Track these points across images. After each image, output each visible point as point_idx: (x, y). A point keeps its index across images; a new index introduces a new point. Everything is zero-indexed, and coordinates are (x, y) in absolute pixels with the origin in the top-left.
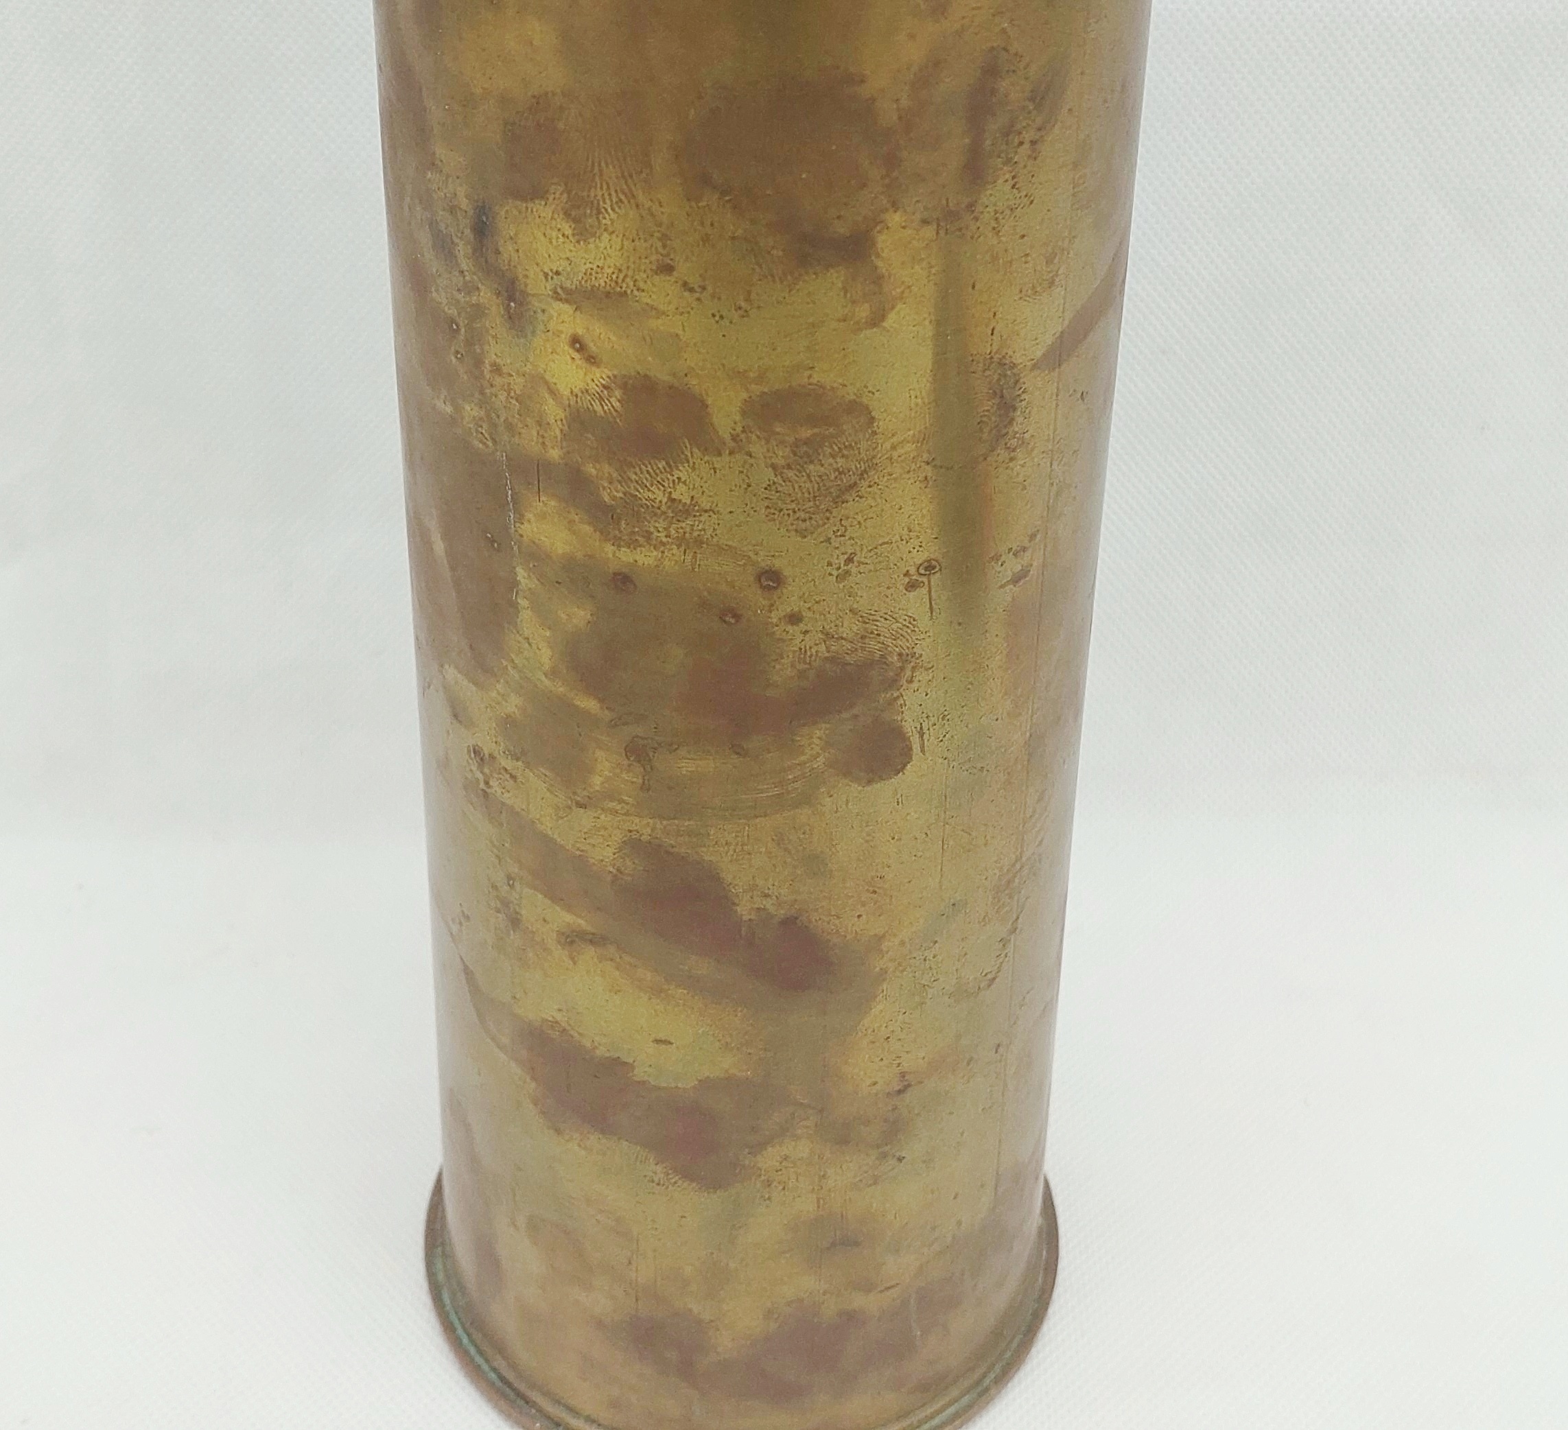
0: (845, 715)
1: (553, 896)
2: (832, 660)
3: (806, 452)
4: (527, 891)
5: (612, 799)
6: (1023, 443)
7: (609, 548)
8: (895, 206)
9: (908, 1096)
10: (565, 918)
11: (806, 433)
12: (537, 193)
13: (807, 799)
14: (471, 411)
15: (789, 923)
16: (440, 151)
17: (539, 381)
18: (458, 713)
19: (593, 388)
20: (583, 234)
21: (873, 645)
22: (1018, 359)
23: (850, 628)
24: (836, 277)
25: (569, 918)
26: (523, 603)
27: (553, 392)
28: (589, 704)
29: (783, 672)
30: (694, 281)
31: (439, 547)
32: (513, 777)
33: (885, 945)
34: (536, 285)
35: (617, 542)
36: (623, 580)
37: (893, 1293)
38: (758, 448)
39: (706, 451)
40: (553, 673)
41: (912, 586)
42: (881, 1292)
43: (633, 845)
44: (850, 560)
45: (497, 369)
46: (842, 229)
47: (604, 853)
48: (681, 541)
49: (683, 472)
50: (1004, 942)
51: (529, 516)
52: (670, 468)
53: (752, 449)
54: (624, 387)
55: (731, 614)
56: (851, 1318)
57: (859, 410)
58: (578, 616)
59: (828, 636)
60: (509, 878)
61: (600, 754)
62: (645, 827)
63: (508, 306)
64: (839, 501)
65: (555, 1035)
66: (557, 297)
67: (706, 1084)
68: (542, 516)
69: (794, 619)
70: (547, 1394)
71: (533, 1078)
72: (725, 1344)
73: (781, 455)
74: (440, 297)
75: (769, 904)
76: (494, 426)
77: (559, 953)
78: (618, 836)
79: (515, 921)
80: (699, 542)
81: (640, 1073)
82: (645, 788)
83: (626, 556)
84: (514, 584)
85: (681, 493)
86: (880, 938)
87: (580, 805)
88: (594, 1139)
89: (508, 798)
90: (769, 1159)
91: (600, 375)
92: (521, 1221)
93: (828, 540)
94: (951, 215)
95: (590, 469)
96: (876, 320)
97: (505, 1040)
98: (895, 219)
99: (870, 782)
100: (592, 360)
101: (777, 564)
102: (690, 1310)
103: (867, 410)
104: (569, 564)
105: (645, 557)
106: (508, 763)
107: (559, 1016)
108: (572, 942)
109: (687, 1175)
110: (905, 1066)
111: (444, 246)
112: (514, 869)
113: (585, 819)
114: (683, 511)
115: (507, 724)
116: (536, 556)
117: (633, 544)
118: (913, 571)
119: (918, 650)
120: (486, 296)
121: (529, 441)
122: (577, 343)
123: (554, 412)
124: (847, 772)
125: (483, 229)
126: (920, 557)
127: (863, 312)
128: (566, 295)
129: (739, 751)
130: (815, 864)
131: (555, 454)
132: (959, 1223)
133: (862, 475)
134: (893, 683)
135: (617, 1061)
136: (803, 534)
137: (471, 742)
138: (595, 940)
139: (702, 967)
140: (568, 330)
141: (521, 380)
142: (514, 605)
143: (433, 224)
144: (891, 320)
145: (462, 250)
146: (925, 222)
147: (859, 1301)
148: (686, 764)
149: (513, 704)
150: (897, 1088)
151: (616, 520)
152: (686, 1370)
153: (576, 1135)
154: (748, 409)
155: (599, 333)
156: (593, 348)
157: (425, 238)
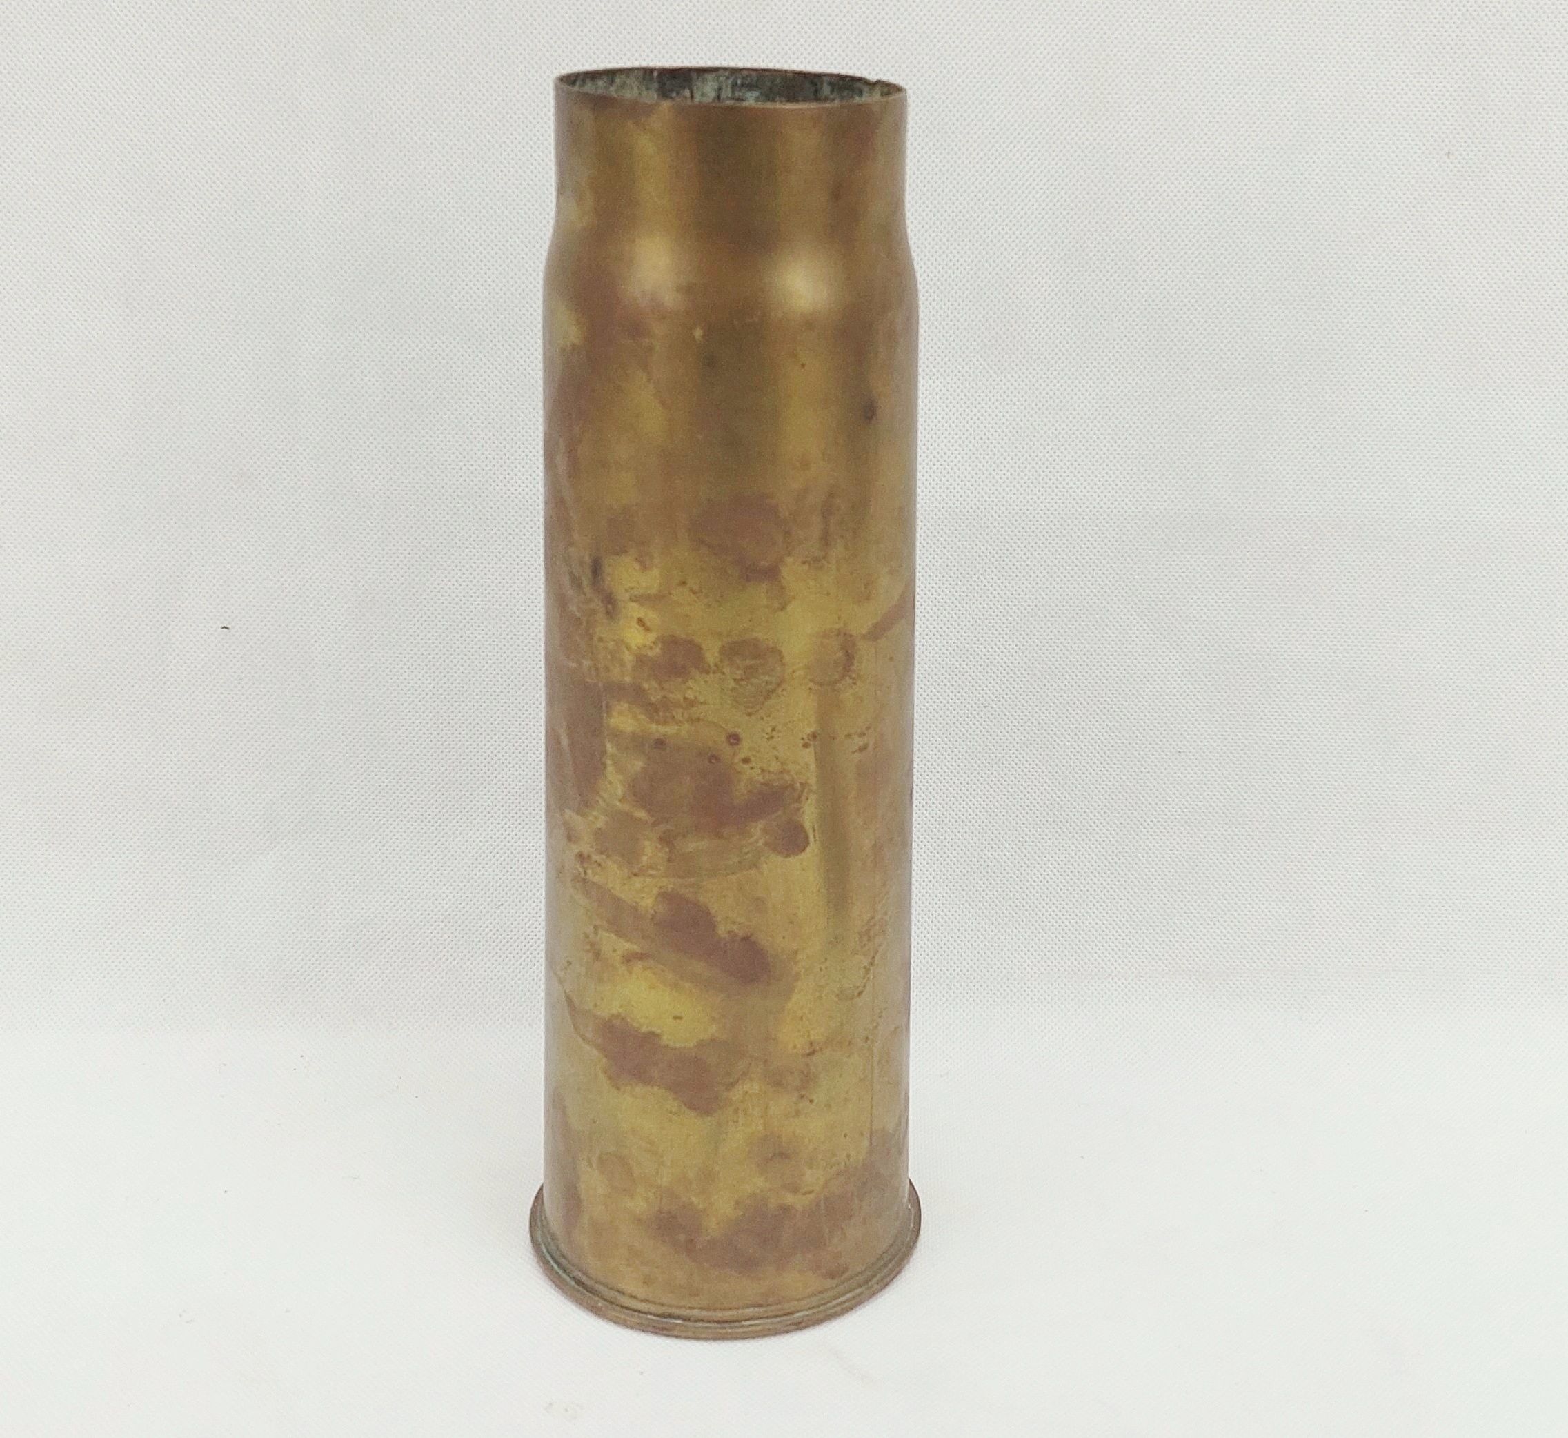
0: (773, 816)
1: (619, 934)
2: (766, 784)
3: (750, 672)
4: (606, 934)
5: (652, 868)
6: (859, 676)
7: (654, 726)
8: (789, 555)
9: (814, 1058)
10: (626, 946)
11: (749, 662)
12: (624, 551)
13: (754, 865)
14: (586, 663)
15: (746, 939)
16: (576, 536)
17: (621, 643)
18: (571, 837)
19: (648, 643)
20: (645, 568)
21: (787, 777)
22: (854, 633)
23: (774, 767)
24: (764, 586)
25: (628, 946)
26: (609, 762)
27: (628, 648)
28: (641, 814)
29: (741, 790)
30: (696, 588)
31: (565, 742)
32: (600, 865)
33: (800, 957)
34: (622, 595)
35: (658, 723)
36: (660, 743)
37: (811, 1196)
38: (727, 670)
39: (701, 672)
40: (623, 800)
41: (806, 746)
42: (804, 1194)
43: (665, 896)
44: (773, 730)
45: (601, 640)
46: (764, 564)
47: (647, 902)
48: (691, 721)
49: (690, 683)
50: (867, 970)
51: (614, 713)
52: (684, 682)
53: (724, 670)
54: (663, 642)
55: (714, 758)
56: (785, 1210)
57: (775, 651)
58: (637, 765)
59: (763, 771)
60: (596, 927)
61: (647, 843)
62: (669, 884)
63: (607, 608)
64: (767, 698)
65: (617, 1022)
66: (631, 599)
67: (701, 1045)
68: (621, 713)
69: (746, 760)
70: (605, 1285)
71: (606, 1056)
72: (713, 1226)
73: (739, 674)
74: (573, 608)
75: (735, 928)
76: (597, 669)
77: (623, 969)
78: (655, 891)
79: (597, 955)
80: (699, 719)
81: (666, 1039)
82: (669, 860)
83: (662, 729)
84: (604, 753)
85: (690, 695)
86: (796, 952)
87: (635, 875)
88: (640, 1089)
89: (596, 879)
90: (736, 1094)
91: (652, 636)
92: (594, 1160)
93: (762, 718)
94: (816, 560)
95: (646, 686)
96: (783, 608)
97: (589, 1035)
98: (789, 560)
99: (787, 856)
100: (648, 629)
101: (738, 730)
102: (692, 1203)
103: (780, 653)
104: (634, 736)
105: (671, 730)
106: (595, 857)
107: (620, 1010)
108: (628, 961)
109: (692, 1106)
110: (812, 1037)
111: (576, 583)
112: (598, 922)
113: (638, 883)
114: (692, 703)
115: (599, 834)
116: (616, 735)
117: (665, 723)
118: (805, 737)
119: (810, 781)
120: (597, 604)
121: (615, 673)
122: (640, 621)
123: (628, 657)
124: (775, 850)
125: (596, 570)
126: (810, 730)
127: (776, 605)
128: (639, 599)
129: (719, 836)
130: (759, 904)
131: (628, 679)
132: (848, 1156)
133: (779, 685)
134: (798, 800)
135: (653, 1033)
136: (749, 715)
137: (577, 851)
138: (642, 957)
139: (698, 967)
140: (636, 615)
141: (612, 643)
142: (604, 765)
143: (571, 573)
144: (789, 608)
145: (585, 582)
146: (804, 563)
147: (790, 1199)
148: (691, 845)
149: (601, 822)
150: (808, 1051)
151: (657, 711)
152: (689, 1247)
153: (629, 1088)
154: (722, 651)
155: (651, 616)
156: (648, 624)
157: (566, 580)
